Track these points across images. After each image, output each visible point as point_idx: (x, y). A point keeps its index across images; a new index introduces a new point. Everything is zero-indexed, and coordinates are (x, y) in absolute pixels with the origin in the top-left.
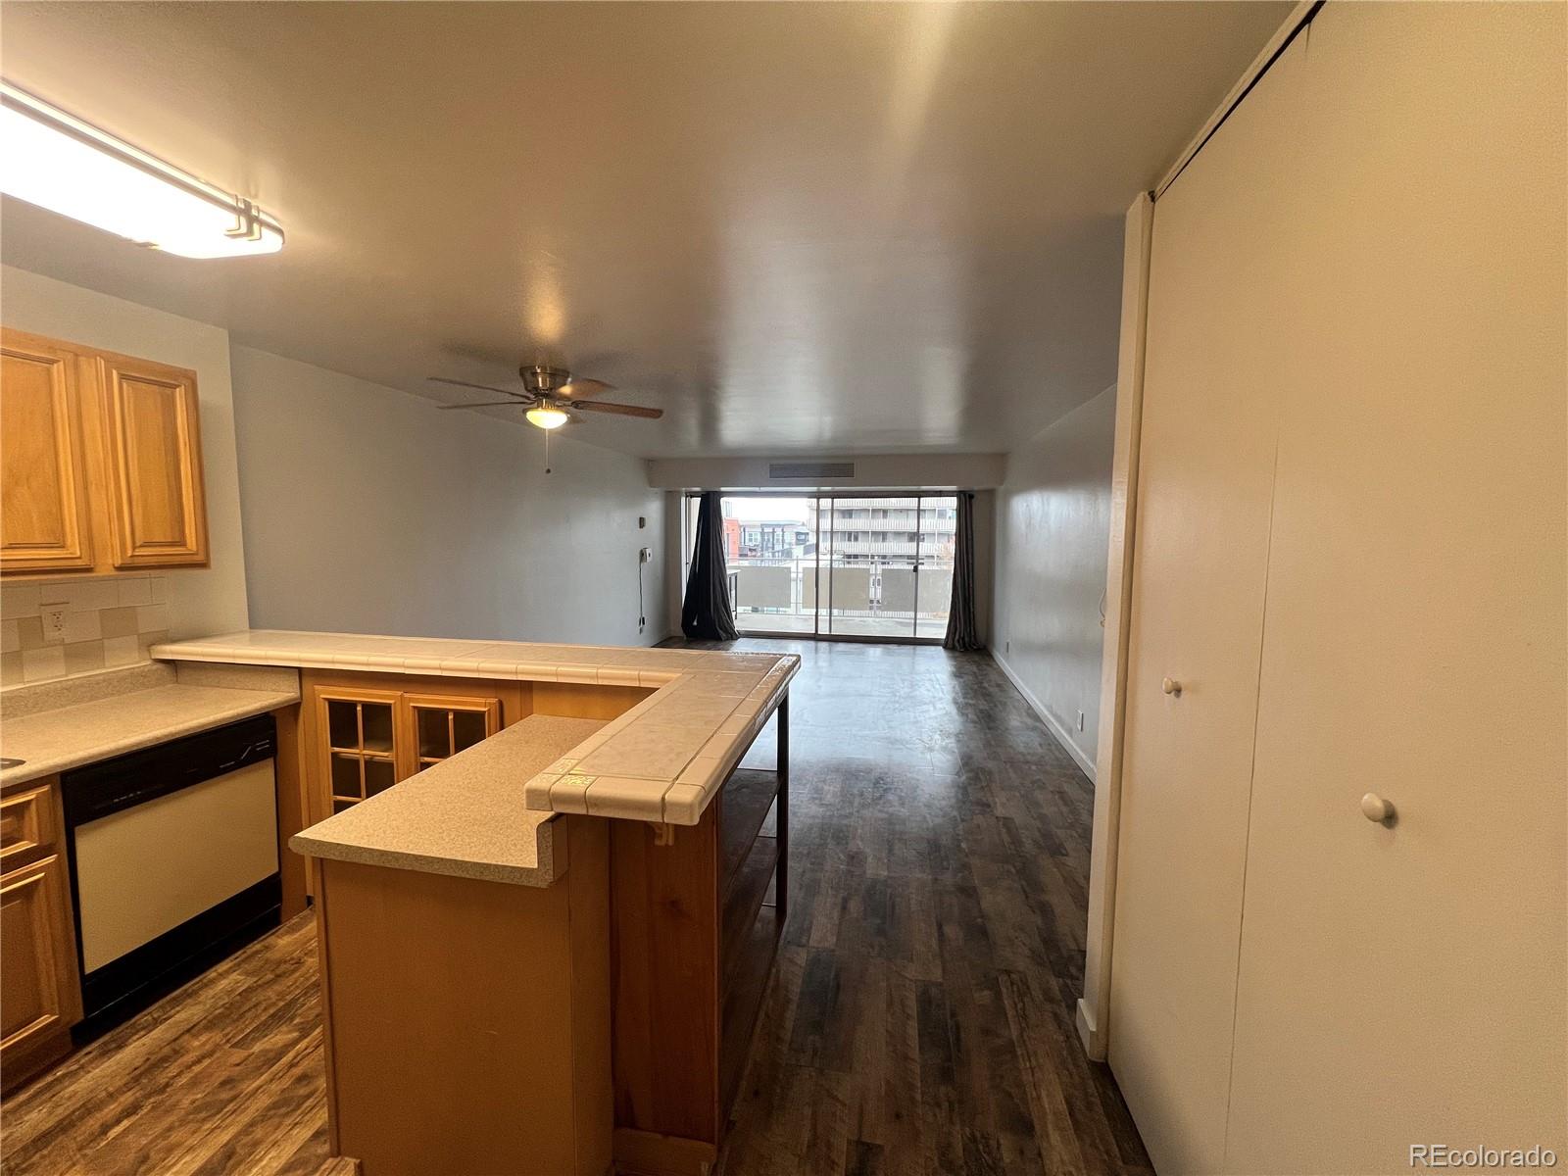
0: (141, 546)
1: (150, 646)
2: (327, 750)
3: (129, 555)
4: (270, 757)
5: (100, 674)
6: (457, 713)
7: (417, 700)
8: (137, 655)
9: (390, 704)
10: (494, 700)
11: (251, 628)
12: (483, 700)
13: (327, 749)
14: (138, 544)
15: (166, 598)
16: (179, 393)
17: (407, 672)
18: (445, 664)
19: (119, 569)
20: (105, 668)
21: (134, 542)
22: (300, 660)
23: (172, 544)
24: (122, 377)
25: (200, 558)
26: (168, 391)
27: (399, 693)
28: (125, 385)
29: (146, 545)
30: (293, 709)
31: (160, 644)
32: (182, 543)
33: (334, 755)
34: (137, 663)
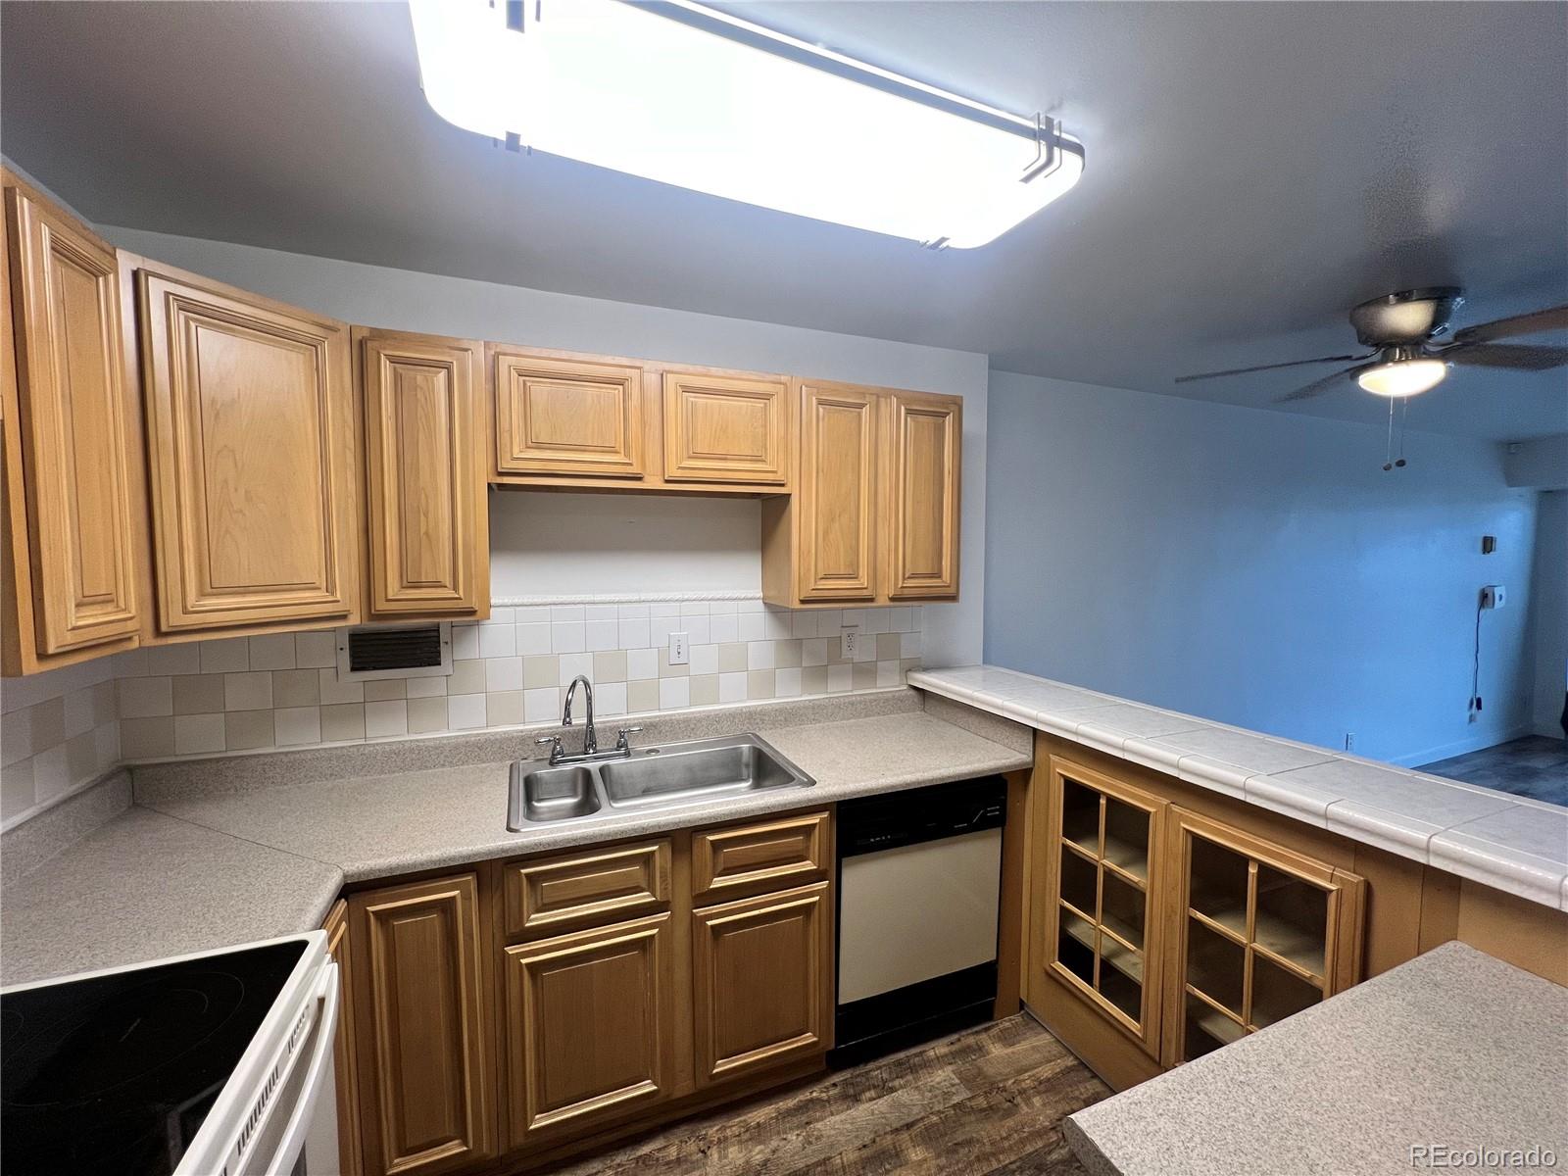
0: (909, 578)
1: (907, 671)
2: (1058, 841)
3: (900, 586)
4: (998, 826)
5: (871, 694)
6: (1263, 868)
7: (1193, 823)
8: (898, 678)
9: (1150, 813)
10: (1355, 878)
11: (984, 663)
12: (1327, 869)
13: (1057, 839)
14: (907, 576)
15: (922, 629)
16: (949, 420)
17: (1184, 777)
18: (1252, 783)
19: (892, 599)
20: (876, 688)
21: (904, 574)
22: (1037, 720)
23: (932, 576)
24: (909, 412)
25: (951, 591)
26: (940, 420)
27: (1165, 802)
28: (909, 419)
29: (913, 576)
30: (1024, 774)
31: (915, 671)
32: (939, 575)
33: (1065, 847)
34: (896, 687)
